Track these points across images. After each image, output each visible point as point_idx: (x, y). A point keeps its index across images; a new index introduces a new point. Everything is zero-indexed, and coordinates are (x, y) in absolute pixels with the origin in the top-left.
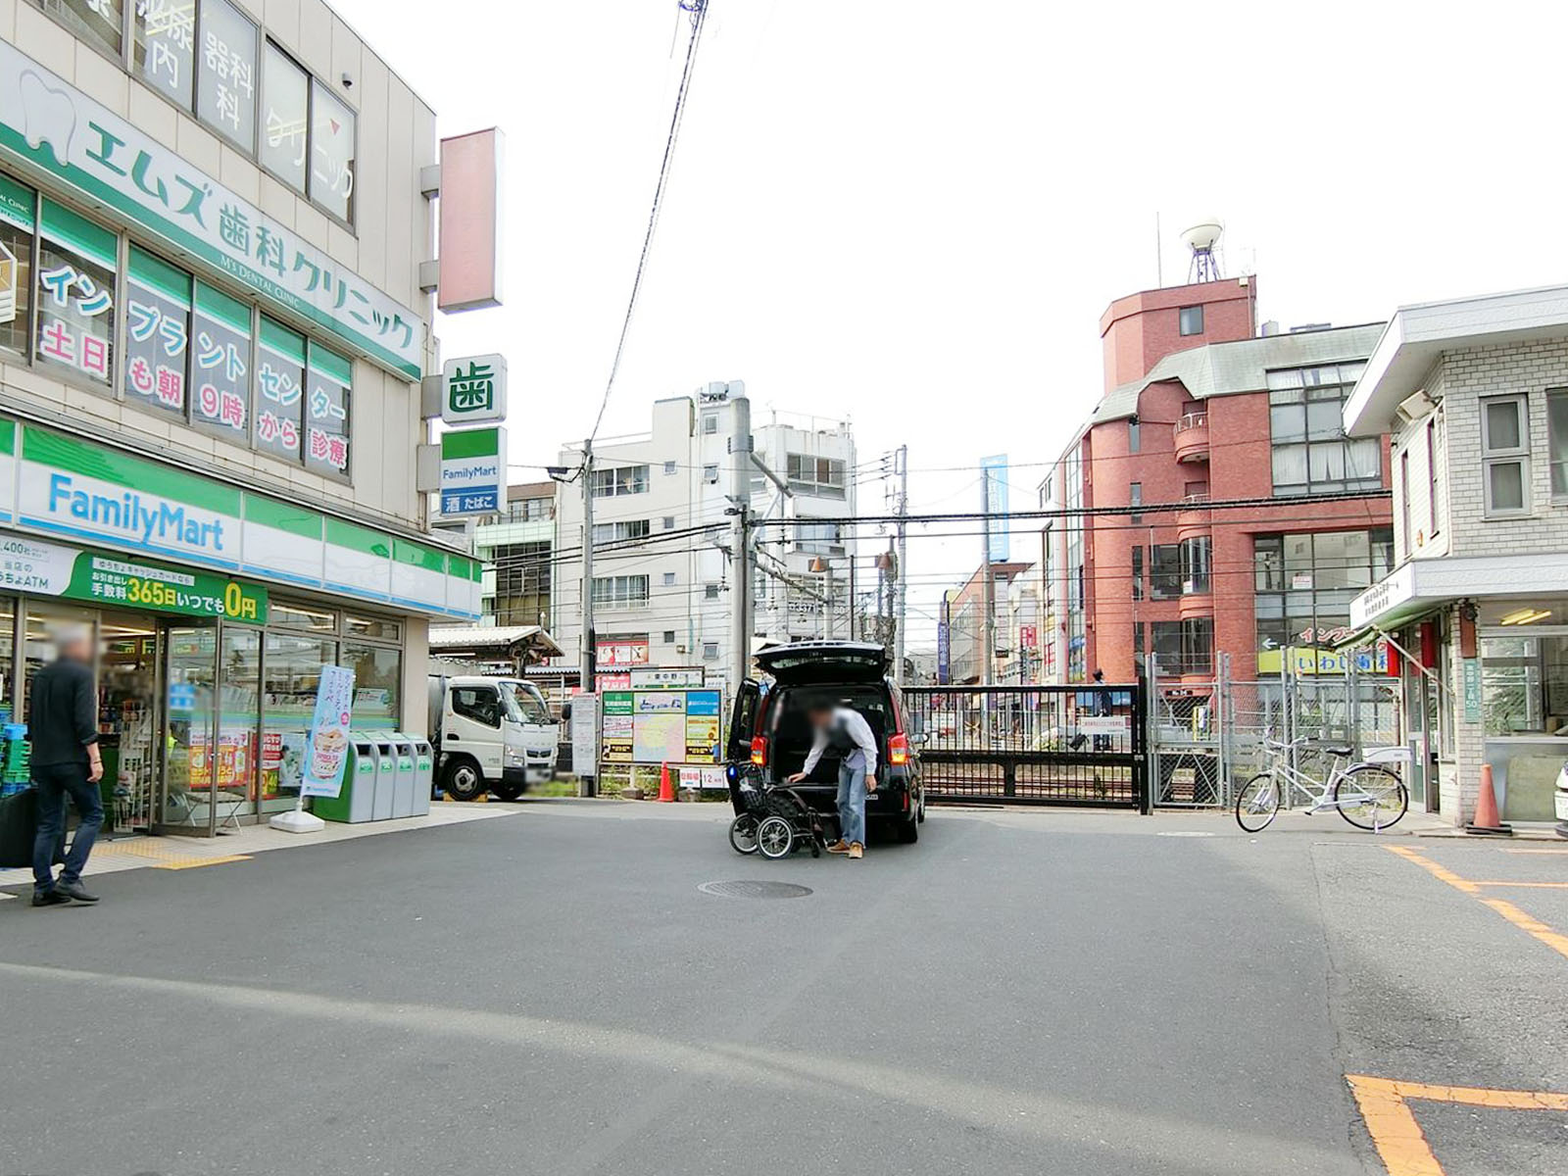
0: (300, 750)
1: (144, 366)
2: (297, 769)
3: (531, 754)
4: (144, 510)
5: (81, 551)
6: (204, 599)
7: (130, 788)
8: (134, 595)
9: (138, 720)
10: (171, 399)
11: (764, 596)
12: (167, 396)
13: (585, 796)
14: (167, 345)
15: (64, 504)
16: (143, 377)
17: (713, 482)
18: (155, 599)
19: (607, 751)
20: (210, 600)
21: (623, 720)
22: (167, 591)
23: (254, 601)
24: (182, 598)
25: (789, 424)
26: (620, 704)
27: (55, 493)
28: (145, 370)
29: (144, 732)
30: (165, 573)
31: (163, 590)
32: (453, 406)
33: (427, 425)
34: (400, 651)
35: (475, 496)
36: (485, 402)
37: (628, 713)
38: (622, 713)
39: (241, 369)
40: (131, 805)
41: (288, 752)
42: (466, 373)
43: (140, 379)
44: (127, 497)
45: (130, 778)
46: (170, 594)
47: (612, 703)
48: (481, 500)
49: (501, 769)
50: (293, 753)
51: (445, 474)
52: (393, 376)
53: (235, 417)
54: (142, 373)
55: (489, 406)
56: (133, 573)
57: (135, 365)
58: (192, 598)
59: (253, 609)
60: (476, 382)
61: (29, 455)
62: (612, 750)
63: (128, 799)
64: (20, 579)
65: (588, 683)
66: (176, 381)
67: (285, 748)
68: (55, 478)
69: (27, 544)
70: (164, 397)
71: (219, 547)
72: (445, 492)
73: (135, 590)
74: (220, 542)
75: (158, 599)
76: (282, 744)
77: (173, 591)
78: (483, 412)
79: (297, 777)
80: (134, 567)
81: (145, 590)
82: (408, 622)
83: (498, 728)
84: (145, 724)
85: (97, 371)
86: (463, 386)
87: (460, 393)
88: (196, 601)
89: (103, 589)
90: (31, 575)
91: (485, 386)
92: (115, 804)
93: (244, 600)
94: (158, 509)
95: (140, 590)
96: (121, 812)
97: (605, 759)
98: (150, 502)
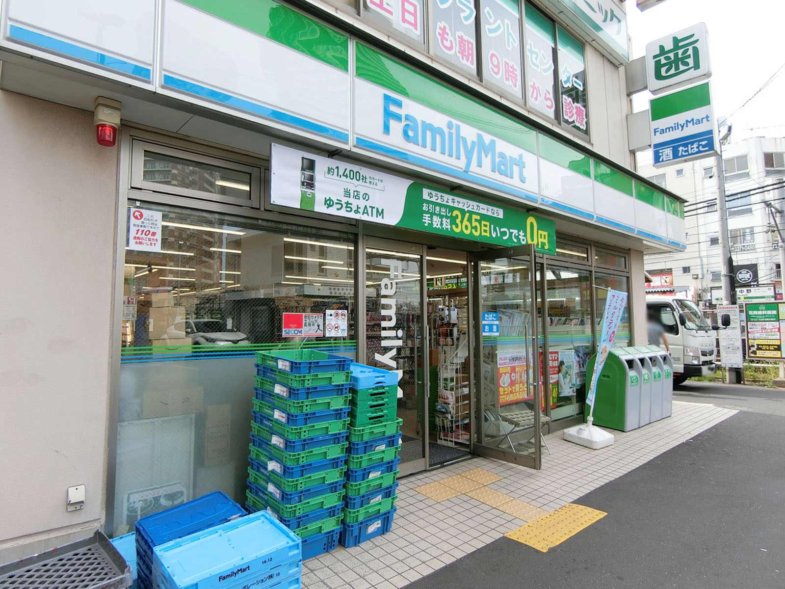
0: (572, 364)
1: (447, 30)
2: (570, 381)
3: (704, 354)
4: (464, 139)
5: (413, 182)
6: (511, 231)
7: (450, 406)
8: (457, 227)
9: (453, 345)
10: (468, 61)
11: (754, 241)
12: (465, 58)
13: (733, 383)
14: (462, 15)
15: (396, 127)
16: (447, 40)
17: (711, 177)
18: (473, 230)
19: (753, 349)
20: (515, 232)
21: (769, 325)
22: (483, 223)
23: (546, 234)
24: (495, 230)
25: (762, 136)
26: (764, 312)
27: (389, 115)
28: (448, 34)
29: (459, 355)
30: (482, 206)
31: (479, 222)
32: (659, 76)
33: (631, 100)
34: (628, 277)
35: (689, 143)
36: (691, 64)
37: (774, 319)
38: (767, 320)
39: (515, 42)
40: (452, 422)
41: (564, 367)
42: (669, 46)
43: (445, 41)
44: (450, 126)
45: (450, 397)
46: (485, 226)
47: (755, 313)
48: (695, 145)
49: (683, 366)
50: (567, 367)
51: (655, 132)
52: (609, 60)
53: (514, 80)
54: (446, 36)
55: (697, 66)
56: (456, 205)
57: (440, 28)
58: (502, 230)
59: (546, 241)
60: (680, 52)
61: (362, 73)
62: (758, 349)
63: (449, 416)
64: (358, 208)
65: (730, 297)
66: (470, 46)
67: (562, 363)
68: (387, 98)
69: (365, 171)
70: (463, 59)
71: (523, 180)
72: (656, 146)
73: (458, 221)
74: (524, 175)
75: (476, 231)
76: (560, 360)
77: (488, 224)
78: (692, 73)
79: (570, 388)
80: (457, 199)
81: (465, 222)
82: (631, 253)
83: (677, 334)
84: (460, 347)
85: (412, 28)
86: (668, 58)
87: (664, 65)
88: (504, 233)
89: (432, 220)
90: (368, 204)
91: (690, 52)
92: (437, 419)
93: (540, 232)
94: (475, 140)
95: (462, 222)
96: (444, 427)
97: (753, 355)
98: (469, 133)
